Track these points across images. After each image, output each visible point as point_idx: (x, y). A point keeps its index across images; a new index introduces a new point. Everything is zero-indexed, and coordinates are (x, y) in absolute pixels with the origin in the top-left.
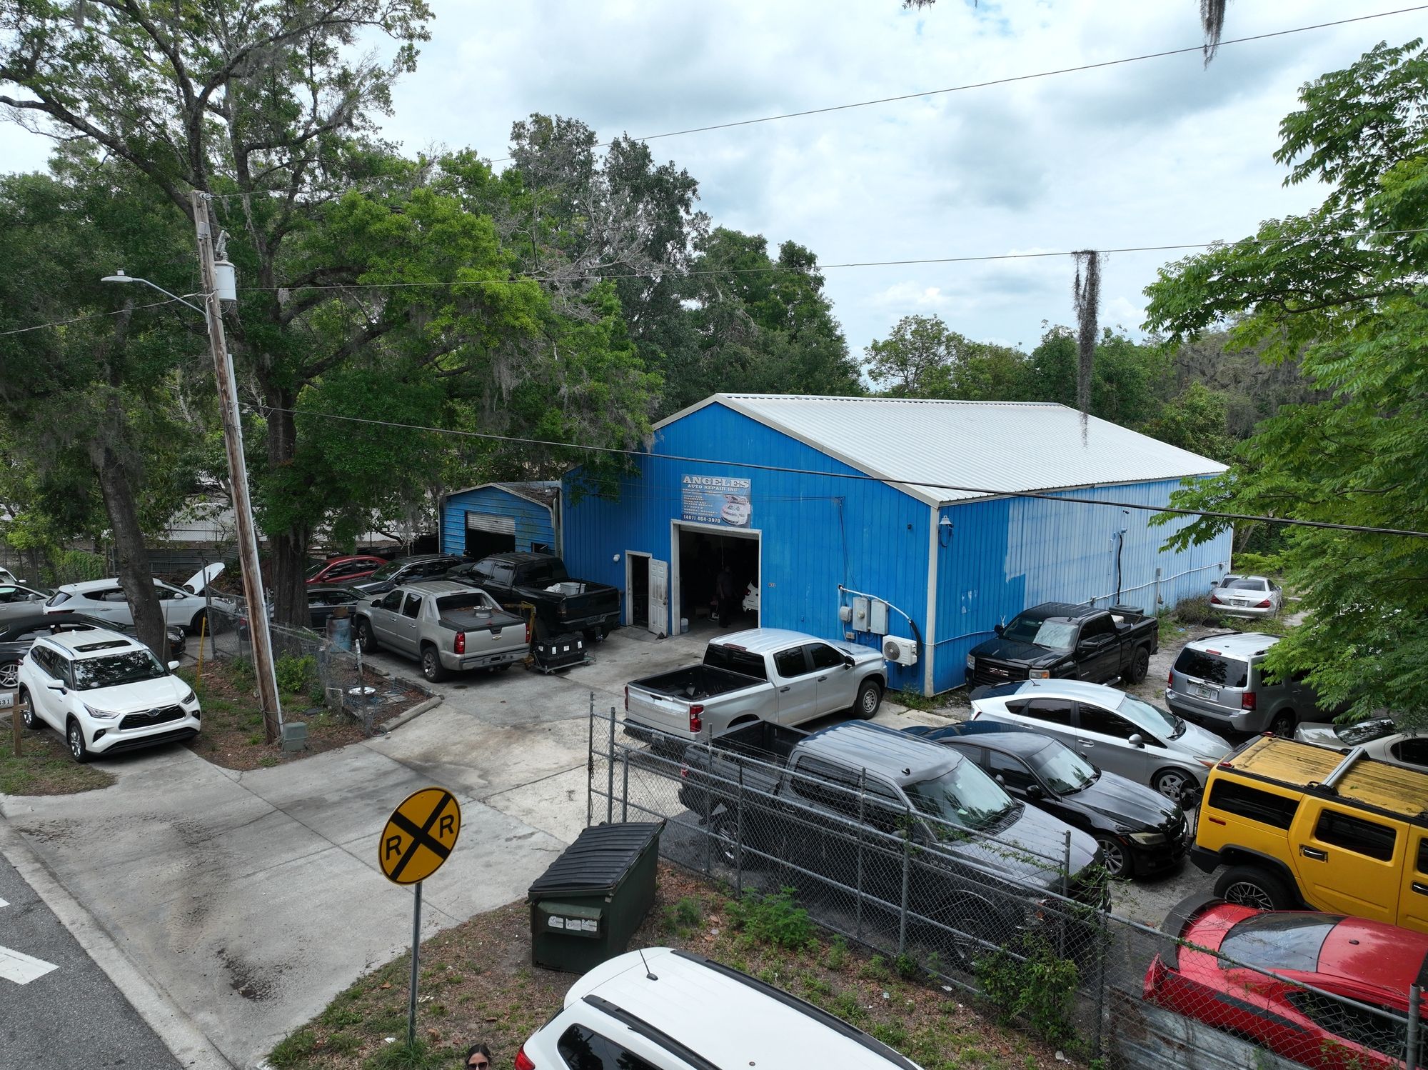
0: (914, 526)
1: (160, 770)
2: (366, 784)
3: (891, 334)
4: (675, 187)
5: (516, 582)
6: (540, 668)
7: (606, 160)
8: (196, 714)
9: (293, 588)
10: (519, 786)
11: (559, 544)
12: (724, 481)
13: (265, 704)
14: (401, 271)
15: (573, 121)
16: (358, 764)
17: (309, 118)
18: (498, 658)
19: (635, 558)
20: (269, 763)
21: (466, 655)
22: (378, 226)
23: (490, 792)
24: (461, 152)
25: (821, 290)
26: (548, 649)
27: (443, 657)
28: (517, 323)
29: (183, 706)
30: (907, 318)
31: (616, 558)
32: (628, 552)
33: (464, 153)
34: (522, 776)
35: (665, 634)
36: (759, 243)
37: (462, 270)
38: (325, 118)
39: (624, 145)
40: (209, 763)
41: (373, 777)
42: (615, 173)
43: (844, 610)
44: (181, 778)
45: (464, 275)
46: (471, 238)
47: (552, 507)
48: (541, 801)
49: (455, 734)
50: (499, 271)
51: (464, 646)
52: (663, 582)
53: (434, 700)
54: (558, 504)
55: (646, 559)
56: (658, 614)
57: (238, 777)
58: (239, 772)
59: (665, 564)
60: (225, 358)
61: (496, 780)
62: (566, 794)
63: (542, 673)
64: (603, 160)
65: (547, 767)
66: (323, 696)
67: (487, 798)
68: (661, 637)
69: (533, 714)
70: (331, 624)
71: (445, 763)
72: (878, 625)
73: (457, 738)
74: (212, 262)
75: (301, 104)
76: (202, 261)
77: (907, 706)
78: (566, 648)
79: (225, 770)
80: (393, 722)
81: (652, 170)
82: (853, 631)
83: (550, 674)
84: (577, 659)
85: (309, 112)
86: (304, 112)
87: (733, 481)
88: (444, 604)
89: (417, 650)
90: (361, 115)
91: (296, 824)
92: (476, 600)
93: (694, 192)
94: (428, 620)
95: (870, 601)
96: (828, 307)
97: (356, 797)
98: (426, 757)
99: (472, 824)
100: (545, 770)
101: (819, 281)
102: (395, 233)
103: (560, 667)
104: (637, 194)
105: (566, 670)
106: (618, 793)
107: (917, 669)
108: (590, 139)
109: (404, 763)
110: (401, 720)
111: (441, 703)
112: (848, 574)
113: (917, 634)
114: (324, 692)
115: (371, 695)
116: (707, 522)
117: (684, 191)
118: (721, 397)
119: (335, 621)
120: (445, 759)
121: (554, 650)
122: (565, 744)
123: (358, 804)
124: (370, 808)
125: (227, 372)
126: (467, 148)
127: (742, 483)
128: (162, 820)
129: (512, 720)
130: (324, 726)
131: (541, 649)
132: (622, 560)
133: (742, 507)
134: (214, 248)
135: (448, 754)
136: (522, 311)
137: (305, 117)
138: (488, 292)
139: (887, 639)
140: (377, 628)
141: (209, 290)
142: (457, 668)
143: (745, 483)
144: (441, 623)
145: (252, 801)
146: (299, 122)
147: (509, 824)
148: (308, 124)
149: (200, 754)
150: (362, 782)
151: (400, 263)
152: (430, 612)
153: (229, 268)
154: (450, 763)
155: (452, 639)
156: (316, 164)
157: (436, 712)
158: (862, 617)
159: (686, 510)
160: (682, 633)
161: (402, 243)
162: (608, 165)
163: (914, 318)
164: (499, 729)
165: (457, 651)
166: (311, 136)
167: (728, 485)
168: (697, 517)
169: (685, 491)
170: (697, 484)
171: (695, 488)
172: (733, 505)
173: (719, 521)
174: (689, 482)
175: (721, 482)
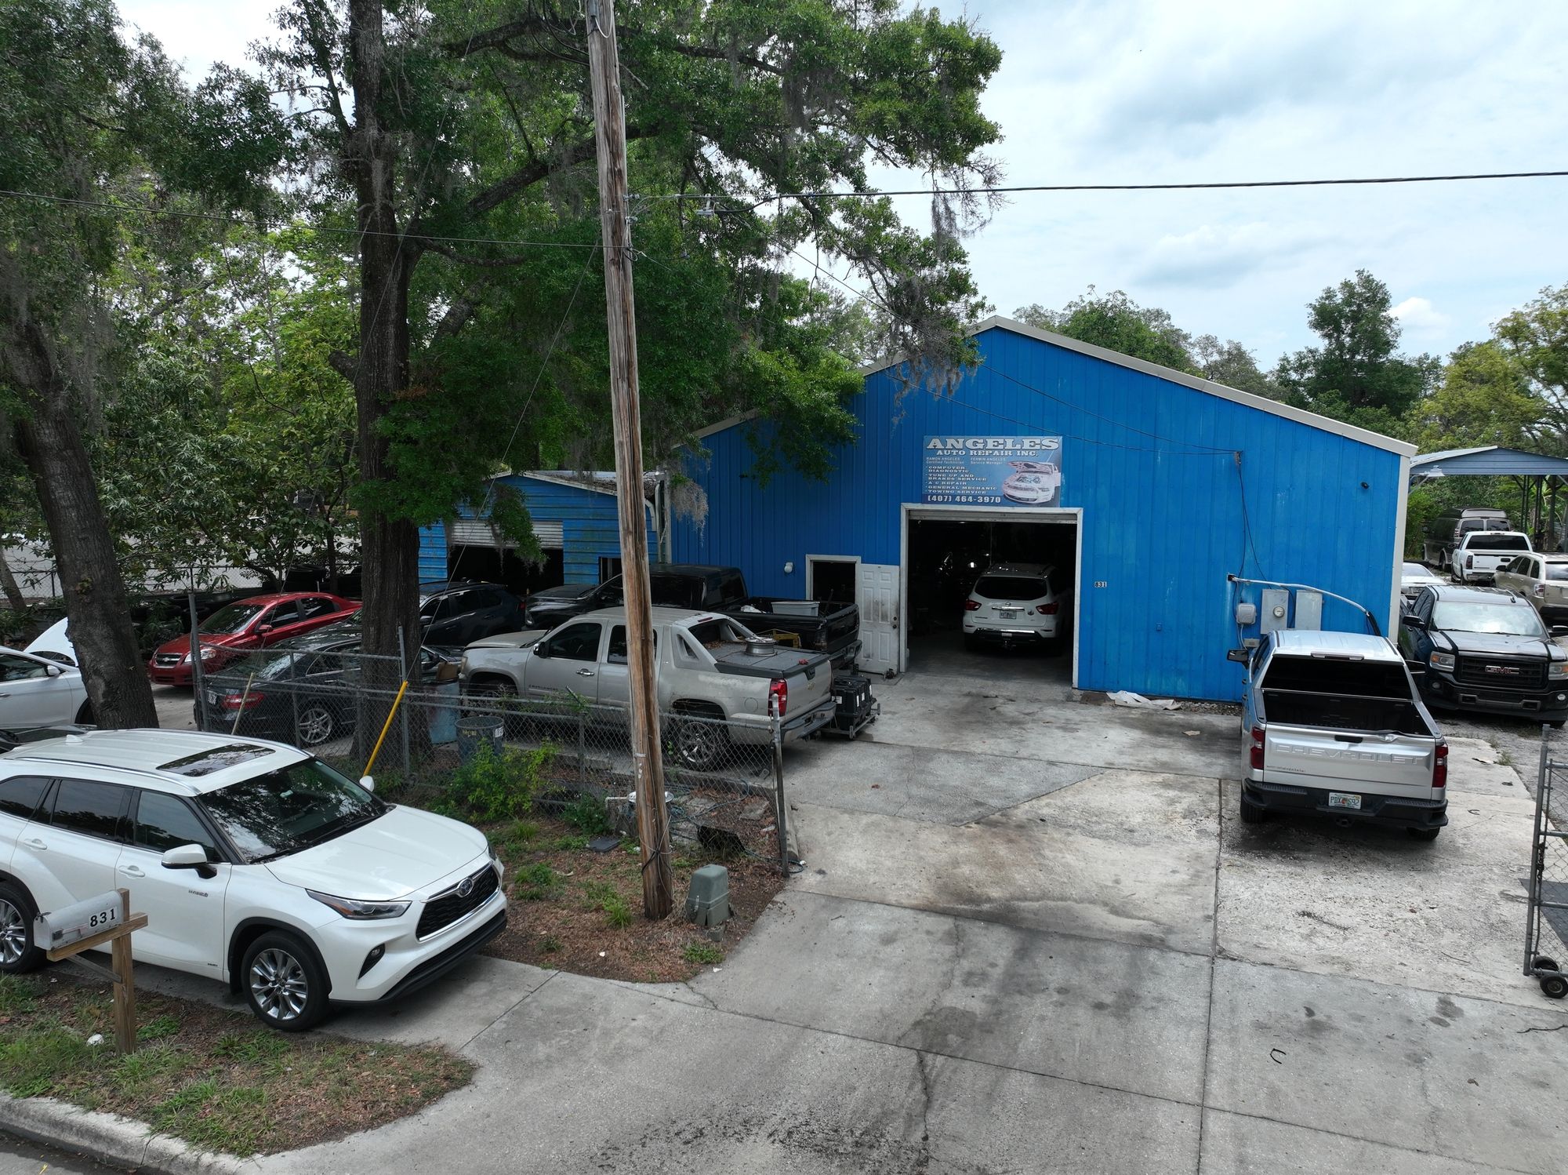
0: (1370, 483)
10: (1213, 918)
12: (1009, 441)
18: (810, 720)
19: (823, 566)
20: (705, 957)
21: (786, 717)
23: (1196, 937)
26: (851, 700)
27: (737, 727)
31: (788, 567)
32: (810, 558)
34: (1175, 900)
35: (895, 670)
43: (1247, 609)
47: (653, 499)
51: (785, 702)
52: (889, 596)
54: (662, 495)
55: (852, 565)
56: (876, 643)
59: (884, 569)
61: (1163, 915)
65: (1176, 880)
67: (1219, 951)
68: (890, 675)
80: (791, 841)
82: (1258, 636)
87: (1027, 442)
94: (685, 665)
95: (1293, 592)
100: (1186, 886)
112: (1248, 558)
113: (1377, 625)
116: (974, 503)
119: (440, 688)
127: (1046, 442)
131: (839, 700)
132: (799, 571)
133: (1044, 478)
143: (1053, 443)
144: (722, 668)
149: (536, 963)
158: (1282, 615)
159: (931, 489)
160: (908, 669)
164: (967, 829)
167: (1018, 447)
168: (954, 497)
169: (929, 460)
170: (954, 448)
171: (951, 455)
172: (1027, 475)
173: (998, 500)
174: (939, 446)
175: (1005, 444)
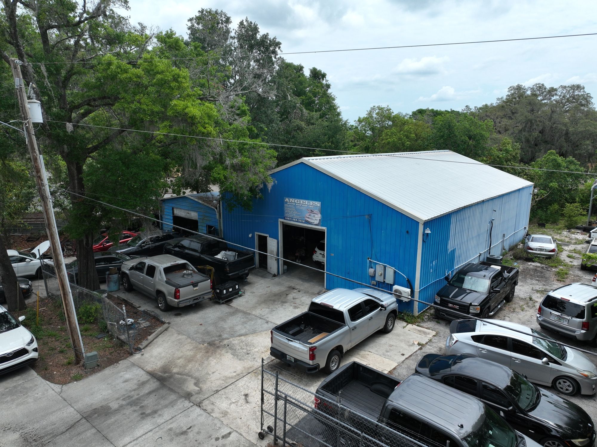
0: (410, 231)
1: (15, 387)
2: (133, 393)
3: (367, 114)
4: (271, 46)
5: (202, 252)
6: (217, 300)
7: (236, 31)
8: (35, 350)
9: (88, 263)
10: (217, 391)
11: (220, 227)
12: (307, 202)
13: (74, 344)
14: (139, 102)
15: (219, 11)
16: (128, 376)
17: (82, 11)
18: (197, 299)
19: (260, 237)
20: (77, 378)
21: (181, 300)
22: (125, 75)
23: (202, 397)
24: (167, 32)
25: (329, 91)
26: (221, 291)
27: (168, 300)
28: (205, 131)
29: (27, 348)
30: (374, 106)
31: (250, 236)
32: (256, 233)
33: (169, 32)
34: (218, 382)
35: (276, 274)
36: (300, 68)
37: (174, 102)
38: (91, 11)
39: (245, 23)
40: (43, 380)
41: (136, 387)
42: (240, 37)
43: (371, 271)
44: (27, 393)
45: (175, 105)
46: (177, 81)
47: (217, 208)
48: (231, 404)
49: (178, 350)
50: (194, 101)
51: (179, 296)
52: (275, 249)
53: (166, 326)
54: (220, 207)
55: (266, 237)
56: (272, 265)
57: (60, 390)
58: (60, 386)
59: (276, 241)
60: (38, 157)
61: (205, 387)
62: (244, 397)
63: (219, 303)
64: (234, 31)
65: (230, 375)
66: (106, 327)
67: (200, 403)
68: (274, 276)
69: (218, 334)
70: (109, 277)
71: (175, 374)
72: (390, 279)
73: (179, 354)
74: (26, 101)
75: (76, 3)
76: (20, 101)
77: (406, 322)
78: (231, 290)
79: (52, 385)
80: (145, 343)
81: (258, 37)
82: (375, 281)
83: (223, 303)
84: (236, 294)
85: (81, 7)
86: (78, 7)
87: (311, 202)
88: (168, 270)
89: (154, 294)
90: (111, 10)
91: (94, 431)
92: (183, 267)
93: (279, 48)
94: (159, 280)
95: (385, 267)
96: (334, 100)
97: (128, 404)
98: (165, 369)
99: (194, 426)
100: (230, 378)
101: (328, 86)
102: (135, 79)
103: (227, 300)
104: (251, 48)
105: (231, 301)
106: (280, 416)
107: (410, 303)
108: (228, 21)
109: (152, 374)
110: (149, 341)
111: (169, 327)
112: (373, 252)
113: (410, 285)
114: (106, 324)
115: (132, 324)
116: (297, 222)
117: (275, 48)
118: (305, 160)
119: (110, 276)
120: (175, 370)
121: (225, 291)
122: (237, 356)
123: (128, 411)
124: (136, 414)
125: (40, 165)
126: (171, 29)
127: (316, 203)
128: (14, 431)
129: (208, 339)
130: (107, 347)
131: (218, 291)
132: (253, 237)
133: (316, 216)
134: (27, 94)
135: (176, 366)
136: (208, 123)
137: (79, 10)
138: (190, 115)
139: (396, 287)
140: (132, 280)
141: (26, 118)
142: (176, 306)
143: (318, 204)
144: (167, 282)
145: (68, 411)
146: (76, 13)
147: (215, 425)
148: (81, 15)
149: (38, 373)
150: (131, 391)
151: (138, 97)
152: (160, 277)
153: (36, 105)
154: (178, 374)
155: (173, 291)
156: (87, 36)
157: (167, 333)
158: (381, 275)
159: (286, 215)
160: (284, 273)
161: (138, 85)
162: (237, 34)
163: (377, 107)
164: (201, 345)
165: (176, 298)
166: (83, 22)
167: (309, 204)
168: (292, 219)
169: (286, 205)
170: (292, 202)
171: (291, 204)
172: (311, 214)
173: (304, 222)
174: (288, 201)
175: (305, 202)
